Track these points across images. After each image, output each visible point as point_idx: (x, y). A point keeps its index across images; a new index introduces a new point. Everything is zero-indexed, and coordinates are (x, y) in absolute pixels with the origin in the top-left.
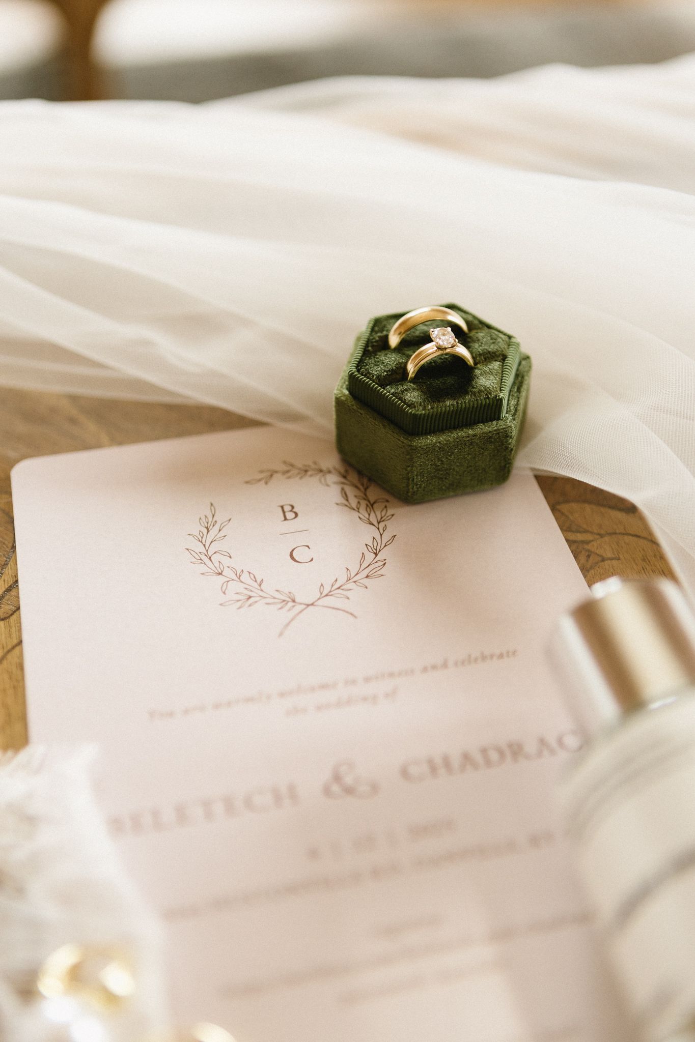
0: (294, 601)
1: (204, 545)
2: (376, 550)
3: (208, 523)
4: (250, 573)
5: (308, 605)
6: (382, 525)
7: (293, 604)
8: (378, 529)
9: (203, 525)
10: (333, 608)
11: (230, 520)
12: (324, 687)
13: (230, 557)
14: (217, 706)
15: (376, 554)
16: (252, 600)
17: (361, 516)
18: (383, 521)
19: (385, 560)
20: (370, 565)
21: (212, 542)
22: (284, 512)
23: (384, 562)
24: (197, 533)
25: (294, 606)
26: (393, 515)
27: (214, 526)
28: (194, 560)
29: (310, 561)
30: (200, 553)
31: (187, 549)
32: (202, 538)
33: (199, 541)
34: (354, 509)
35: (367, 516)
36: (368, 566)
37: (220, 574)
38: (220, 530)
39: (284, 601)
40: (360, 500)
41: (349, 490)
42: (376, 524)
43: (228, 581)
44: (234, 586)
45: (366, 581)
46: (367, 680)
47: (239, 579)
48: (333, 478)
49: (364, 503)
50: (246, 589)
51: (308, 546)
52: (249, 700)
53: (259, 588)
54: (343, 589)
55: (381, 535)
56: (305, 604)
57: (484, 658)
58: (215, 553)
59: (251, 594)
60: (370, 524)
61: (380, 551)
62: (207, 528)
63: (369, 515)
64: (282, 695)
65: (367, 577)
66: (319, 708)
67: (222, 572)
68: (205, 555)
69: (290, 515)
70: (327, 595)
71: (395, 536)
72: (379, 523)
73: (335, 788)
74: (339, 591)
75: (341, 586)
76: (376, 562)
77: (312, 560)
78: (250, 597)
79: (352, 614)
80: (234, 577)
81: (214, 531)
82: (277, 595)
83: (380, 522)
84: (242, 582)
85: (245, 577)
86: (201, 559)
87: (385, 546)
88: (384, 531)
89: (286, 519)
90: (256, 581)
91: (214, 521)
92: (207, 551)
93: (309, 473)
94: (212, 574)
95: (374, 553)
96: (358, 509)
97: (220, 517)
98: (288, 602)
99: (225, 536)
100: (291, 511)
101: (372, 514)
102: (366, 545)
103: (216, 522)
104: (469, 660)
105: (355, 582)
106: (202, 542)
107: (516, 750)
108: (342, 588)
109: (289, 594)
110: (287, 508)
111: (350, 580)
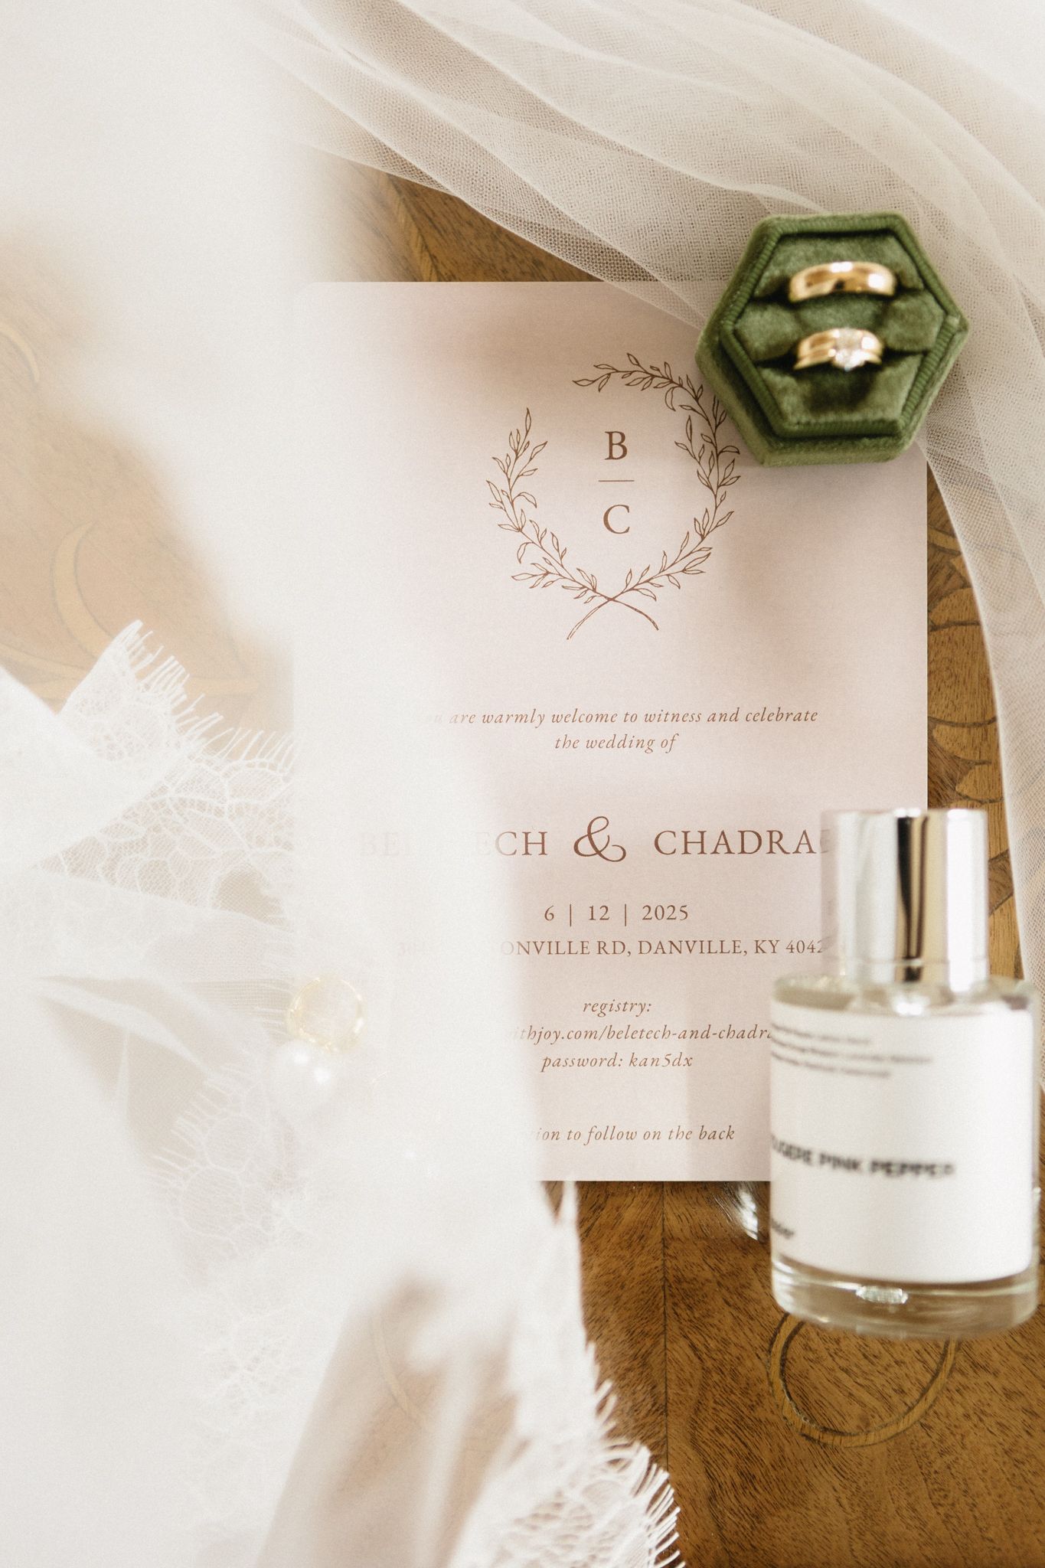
0: (594, 590)
1: (509, 480)
2: (704, 530)
3: (518, 443)
4: (553, 535)
5: (609, 599)
6: (722, 490)
7: (594, 594)
8: (716, 496)
9: (513, 446)
10: (636, 610)
11: (545, 444)
12: (601, 717)
13: (536, 506)
14: (486, 719)
15: (703, 537)
16: (549, 578)
17: (701, 472)
18: (724, 485)
19: (711, 548)
20: (691, 553)
21: (518, 476)
22: (611, 444)
23: (709, 552)
24: (502, 458)
25: (593, 597)
26: (738, 477)
27: (525, 449)
28: (493, 501)
29: (625, 532)
30: (502, 491)
31: (489, 482)
32: (508, 467)
33: (504, 471)
34: (695, 458)
35: (707, 472)
36: (689, 554)
37: (519, 530)
38: (531, 459)
39: (584, 587)
40: (705, 443)
41: (697, 419)
42: (715, 487)
43: (527, 543)
44: (534, 554)
45: (681, 577)
46: (648, 718)
47: (540, 542)
48: (682, 397)
49: (709, 448)
50: (545, 559)
51: (627, 507)
52: (521, 718)
53: (559, 560)
54: (652, 584)
55: (716, 507)
56: (605, 597)
57: (779, 716)
58: (519, 495)
59: (550, 569)
60: (708, 486)
61: (709, 532)
62: (516, 452)
63: (711, 471)
64: (556, 719)
65: (684, 571)
66: (590, 745)
67: (523, 527)
68: (508, 496)
69: (617, 451)
70: (632, 589)
71: (732, 513)
72: (718, 487)
73: (585, 846)
74: (647, 586)
75: (652, 578)
76: (700, 550)
77: (627, 531)
78: (548, 573)
79: (654, 623)
80: (536, 540)
81: (525, 457)
82: (577, 576)
83: (720, 486)
84: (542, 548)
85: (547, 542)
86: (502, 502)
87: (717, 526)
88: (721, 501)
89: (611, 457)
90: (558, 550)
91: (525, 443)
92: (511, 490)
93: (656, 381)
94: (511, 528)
95: (701, 535)
96: (700, 458)
97: (534, 439)
98: (589, 589)
99: (535, 470)
100: (619, 444)
101: (715, 470)
102: (695, 520)
103: (528, 443)
104: (763, 716)
105: (668, 575)
106: (507, 474)
107: (774, 841)
108: (651, 581)
109: (590, 578)
110: (617, 438)
111: (664, 570)
